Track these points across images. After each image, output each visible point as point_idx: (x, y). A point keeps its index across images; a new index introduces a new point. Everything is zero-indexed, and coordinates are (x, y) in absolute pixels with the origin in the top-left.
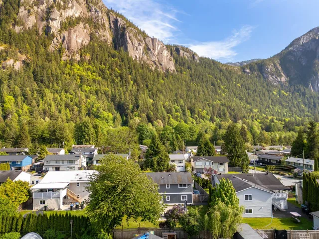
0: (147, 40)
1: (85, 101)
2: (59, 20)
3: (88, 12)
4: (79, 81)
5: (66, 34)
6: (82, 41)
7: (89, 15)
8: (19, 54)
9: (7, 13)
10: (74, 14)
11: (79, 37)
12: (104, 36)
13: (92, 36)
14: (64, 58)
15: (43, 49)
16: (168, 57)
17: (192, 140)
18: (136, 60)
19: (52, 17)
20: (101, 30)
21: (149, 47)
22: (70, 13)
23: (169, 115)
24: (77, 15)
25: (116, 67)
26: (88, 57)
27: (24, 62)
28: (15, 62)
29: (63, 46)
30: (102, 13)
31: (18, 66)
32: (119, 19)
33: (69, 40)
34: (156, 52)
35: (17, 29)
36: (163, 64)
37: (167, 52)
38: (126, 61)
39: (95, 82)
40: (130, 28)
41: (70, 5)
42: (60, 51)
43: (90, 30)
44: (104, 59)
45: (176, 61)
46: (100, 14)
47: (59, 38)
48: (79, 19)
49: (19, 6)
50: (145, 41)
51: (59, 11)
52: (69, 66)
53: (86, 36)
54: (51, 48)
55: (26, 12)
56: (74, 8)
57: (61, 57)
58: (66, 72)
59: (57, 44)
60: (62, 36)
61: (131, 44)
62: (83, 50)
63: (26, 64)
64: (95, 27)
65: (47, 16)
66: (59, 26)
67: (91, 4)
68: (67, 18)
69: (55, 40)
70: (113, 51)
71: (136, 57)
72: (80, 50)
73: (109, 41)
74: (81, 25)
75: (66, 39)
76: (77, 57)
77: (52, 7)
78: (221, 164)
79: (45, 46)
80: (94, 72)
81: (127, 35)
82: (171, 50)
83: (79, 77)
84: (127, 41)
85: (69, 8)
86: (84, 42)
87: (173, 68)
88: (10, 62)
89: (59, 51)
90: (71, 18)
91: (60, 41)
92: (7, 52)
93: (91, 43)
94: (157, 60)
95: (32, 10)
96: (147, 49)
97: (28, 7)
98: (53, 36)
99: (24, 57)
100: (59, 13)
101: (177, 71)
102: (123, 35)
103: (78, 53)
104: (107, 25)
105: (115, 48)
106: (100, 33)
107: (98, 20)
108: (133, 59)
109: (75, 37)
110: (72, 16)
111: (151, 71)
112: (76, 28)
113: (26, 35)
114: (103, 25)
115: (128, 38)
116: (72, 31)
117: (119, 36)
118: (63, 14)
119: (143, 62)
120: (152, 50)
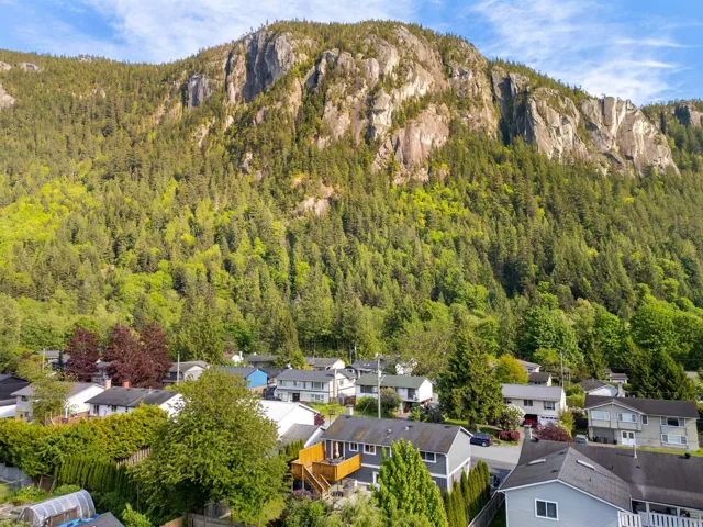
0: (585, 108)
1: (430, 262)
2: (389, 109)
3: (445, 79)
4: (423, 222)
5: (401, 133)
6: (433, 141)
7: (447, 85)
8: (323, 186)
9: (307, 120)
10: (416, 91)
11: (428, 134)
12: (479, 121)
13: (453, 127)
14: (397, 181)
15: (361, 171)
16: (651, 136)
17: (682, 354)
18: (555, 159)
19: (376, 107)
20: (473, 109)
21: (593, 122)
22: (409, 90)
23: (641, 285)
24: (423, 92)
25: (505, 182)
26: (444, 170)
27: (330, 199)
28: (316, 202)
29: (396, 158)
30: (474, 75)
31: (321, 207)
32: (513, 76)
33: (408, 145)
34: (614, 130)
35: (322, 142)
36: (635, 156)
37: (646, 124)
38: (529, 165)
39: (456, 222)
40: (541, 89)
41: (410, 75)
42: (390, 170)
43: (449, 115)
44: (477, 168)
45: (679, 143)
46: (471, 77)
47: (389, 144)
48: (427, 99)
49: (324, 103)
50: (580, 110)
51: (389, 93)
52: (404, 195)
53: (440, 130)
54: (375, 167)
55: (336, 109)
56: (417, 80)
57: (391, 179)
58: (398, 209)
59: (386, 156)
60: (394, 138)
61: (542, 124)
62: (434, 158)
63: (333, 203)
64: (460, 106)
65: (369, 109)
66: (390, 121)
67: (451, 63)
68: (403, 103)
69: (382, 150)
70: (499, 149)
71: (557, 151)
72: (429, 159)
73: (490, 128)
74: (432, 108)
75: (402, 142)
76: (423, 175)
77: (377, 89)
78: (673, 423)
79: (365, 164)
80: (455, 200)
81: (534, 105)
82: (662, 116)
83: (423, 216)
84: (532, 119)
85: (408, 81)
86: (437, 141)
87: (667, 161)
88: (309, 202)
89: (390, 168)
90: (411, 101)
91: (391, 150)
92: (304, 187)
93: (452, 141)
94: (617, 149)
95: (344, 104)
96: (587, 127)
97: (337, 100)
98: (378, 143)
99: (330, 191)
100: (389, 97)
101: (681, 167)
102: (524, 109)
103: (424, 166)
104: (486, 96)
105: (506, 141)
106: (470, 116)
107: (466, 91)
108: (550, 157)
109: (417, 136)
110: (414, 97)
111: (596, 177)
112: (420, 117)
113: (334, 150)
114: (478, 98)
115: (535, 112)
116: (413, 125)
117: (515, 113)
118: (397, 97)
119: (576, 159)
120: (600, 127)
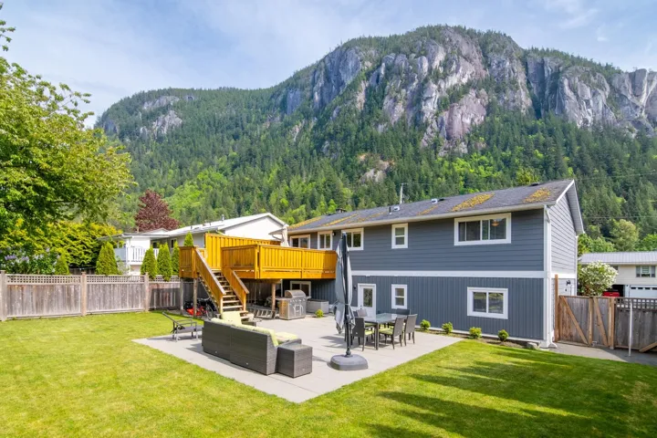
0: (616, 82)
2: (436, 96)
3: (485, 69)
4: (462, 183)
5: (445, 115)
6: (472, 120)
7: (485, 74)
8: (381, 162)
9: (370, 112)
10: (460, 81)
11: (468, 115)
12: (514, 101)
13: (489, 109)
14: (442, 153)
15: (411, 148)
18: (584, 127)
19: (426, 96)
20: (509, 92)
21: (623, 93)
22: (453, 80)
24: (465, 81)
25: (536, 147)
26: (482, 144)
27: (386, 171)
28: (375, 172)
29: (441, 136)
30: (511, 62)
31: (379, 176)
32: (547, 60)
33: (451, 124)
34: (643, 100)
35: (381, 127)
38: (559, 133)
39: (490, 182)
40: (573, 68)
41: (454, 67)
42: (436, 145)
43: (487, 98)
44: (511, 140)
46: (508, 63)
47: (434, 125)
48: (469, 85)
49: (383, 97)
50: (611, 85)
51: (436, 83)
52: (447, 164)
53: (479, 111)
54: (423, 143)
55: (392, 101)
56: (460, 71)
57: (436, 153)
58: (441, 174)
59: (432, 135)
60: (439, 120)
61: (574, 98)
62: (475, 133)
63: (389, 173)
64: (498, 90)
65: (417, 100)
66: (436, 106)
67: (490, 55)
68: (448, 91)
69: (429, 130)
70: (530, 123)
71: (586, 121)
72: (468, 135)
73: (524, 106)
74: (472, 93)
75: (446, 122)
76: (463, 148)
77: (426, 80)
79: (415, 143)
80: (490, 165)
81: (566, 82)
83: (461, 178)
84: (564, 94)
85: (453, 73)
86: (476, 120)
88: (370, 174)
89: (435, 144)
90: (454, 88)
91: (436, 129)
92: (367, 163)
93: (488, 119)
94: (645, 116)
95: (399, 96)
96: (616, 99)
97: (394, 94)
98: (427, 124)
99: (386, 164)
100: (435, 86)
102: (556, 88)
103: (464, 141)
104: (521, 79)
105: (538, 115)
106: (505, 98)
107: (503, 77)
108: (579, 126)
109: (459, 116)
110: (456, 85)
111: (624, 140)
112: (463, 101)
113: (390, 133)
114: (514, 82)
115: (567, 88)
116: (456, 108)
117: (547, 92)
118: (442, 86)
119: (604, 126)
120: (629, 97)
